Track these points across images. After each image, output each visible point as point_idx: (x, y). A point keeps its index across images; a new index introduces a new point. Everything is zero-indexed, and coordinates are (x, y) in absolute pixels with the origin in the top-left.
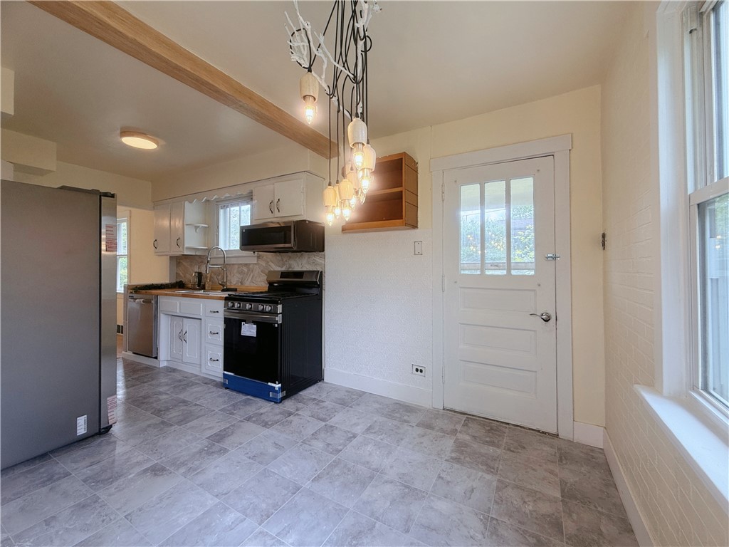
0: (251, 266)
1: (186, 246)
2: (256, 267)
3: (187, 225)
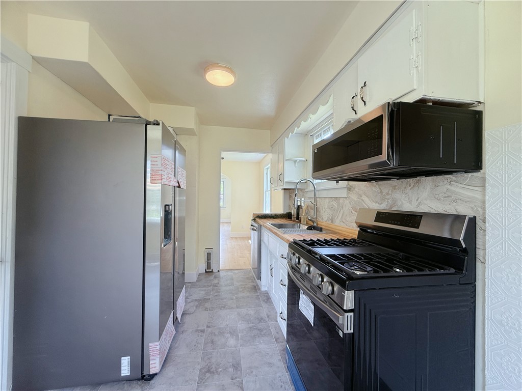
0: (341, 201)
1: (286, 180)
2: (347, 202)
3: (286, 160)
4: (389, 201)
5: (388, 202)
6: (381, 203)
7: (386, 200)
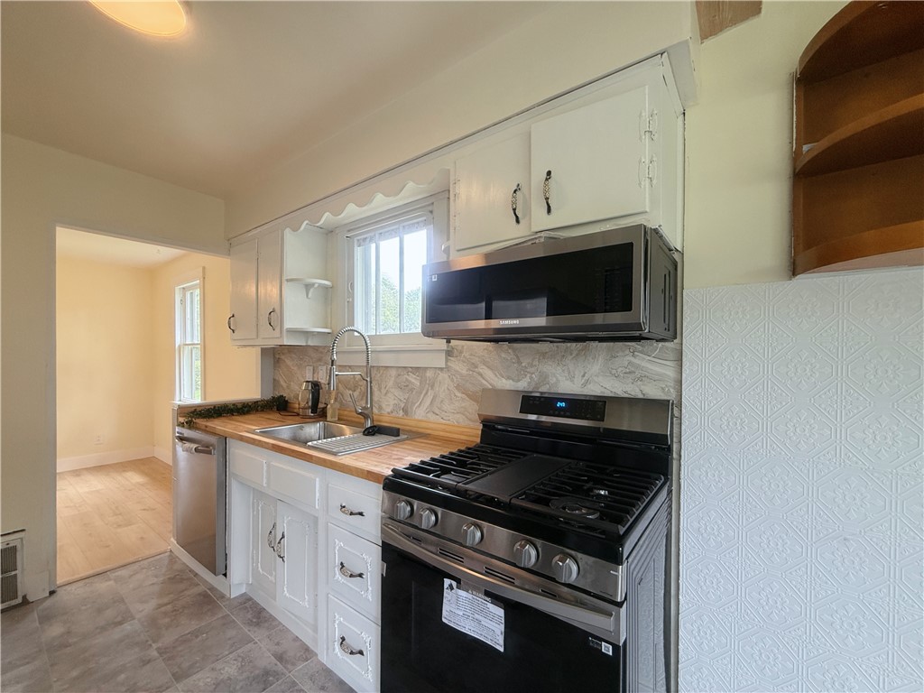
0: (429, 374)
1: (288, 325)
2: (443, 376)
3: (287, 280)
4: (533, 376)
5: (531, 378)
6: (519, 381)
7: (528, 375)
